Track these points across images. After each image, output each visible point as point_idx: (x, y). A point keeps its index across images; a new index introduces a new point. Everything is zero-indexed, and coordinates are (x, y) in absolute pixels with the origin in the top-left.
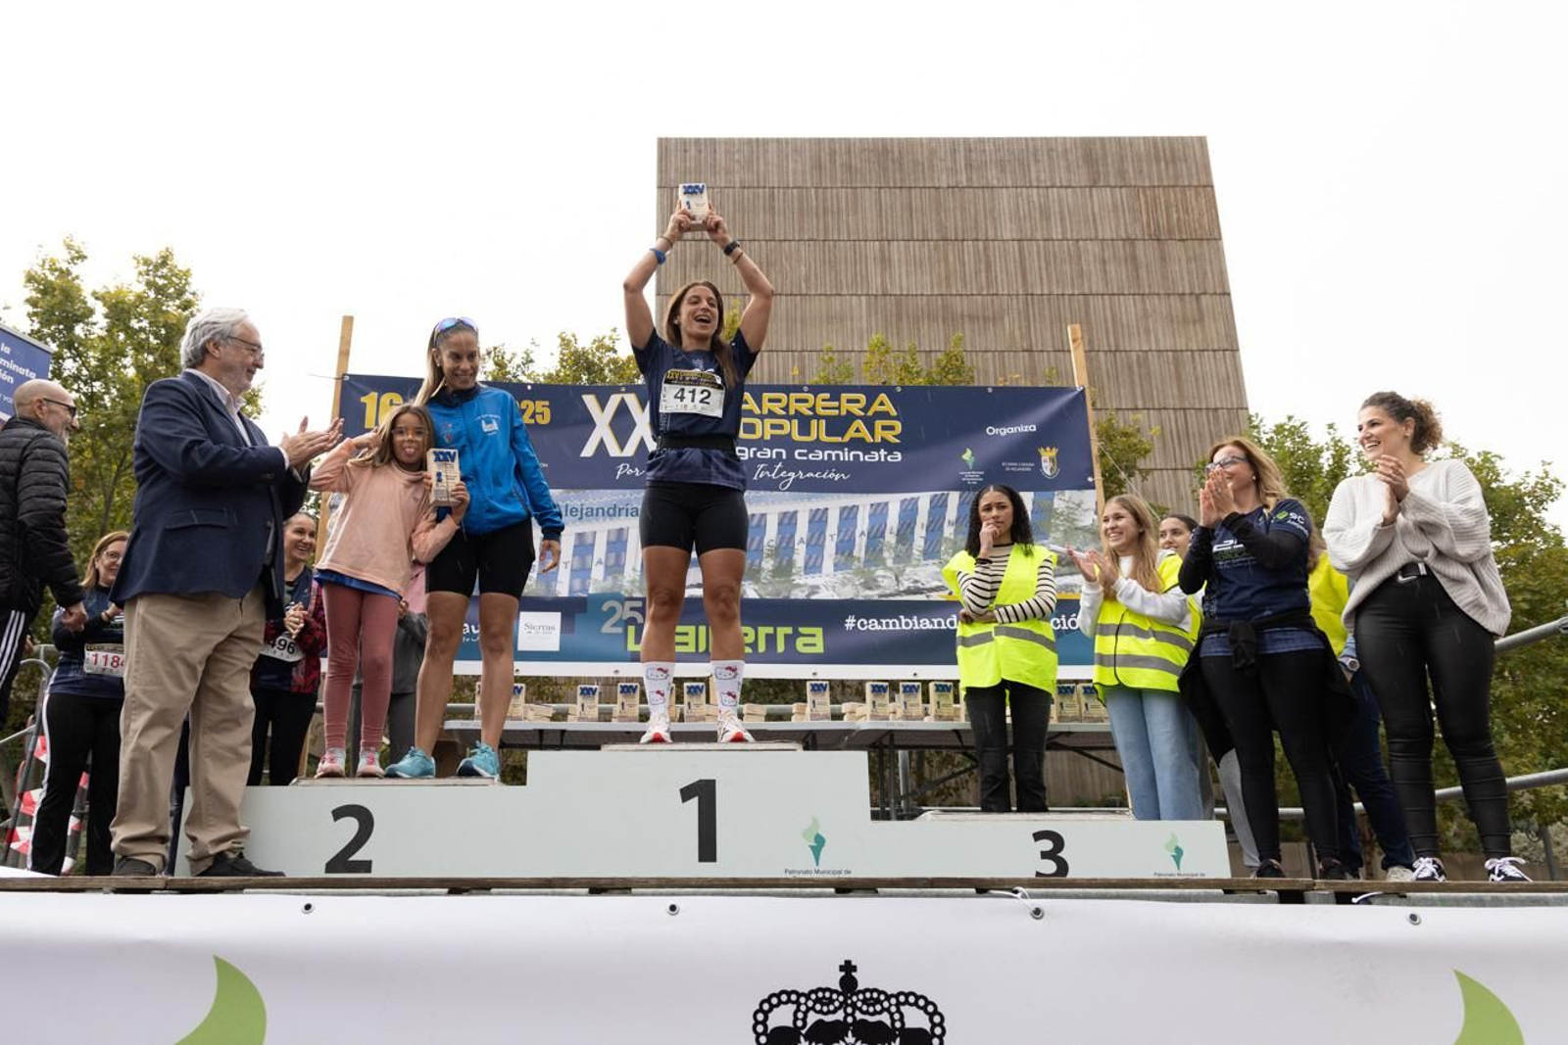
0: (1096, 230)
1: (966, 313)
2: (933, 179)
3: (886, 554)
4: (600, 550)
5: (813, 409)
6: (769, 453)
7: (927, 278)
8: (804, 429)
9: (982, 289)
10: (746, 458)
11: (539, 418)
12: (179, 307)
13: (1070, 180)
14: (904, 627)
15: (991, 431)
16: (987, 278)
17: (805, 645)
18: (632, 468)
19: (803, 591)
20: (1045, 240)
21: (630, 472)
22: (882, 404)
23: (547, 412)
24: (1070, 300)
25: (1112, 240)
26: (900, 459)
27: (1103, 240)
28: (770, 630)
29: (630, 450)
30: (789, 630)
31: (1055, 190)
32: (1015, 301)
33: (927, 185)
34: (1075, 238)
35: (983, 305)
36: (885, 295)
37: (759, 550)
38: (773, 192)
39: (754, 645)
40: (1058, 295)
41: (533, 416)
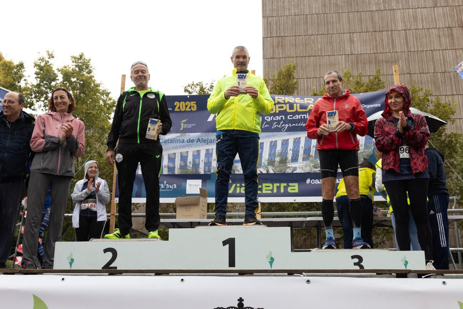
0: (436, 24)
1: (384, 60)
2: (370, 8)
6: (278, 118)
7: (368, 47)
8: (291, 108)
9: (390, 50)
10: (269, 120)
11: (192, 108)
13: (425, 5)
15: (363, 106)
16: (392, 46)
17: (291, 190)
19: (290, 170)
20: (415, 29)
23: (195, 106)
24: (426, 53)
25: (443, 28)
27: (439, 28)
28: (278, 184)
30: (285, 184)
31: (419, 9)
32: (403, 54)
33: (368, 10)
34: (428, 28)
35: (391, 56)
36: (352, 54)
37: (274, 154)
38: (307, 16)
39: (272, 190)
40: (421, 51)
41: (190, 108)
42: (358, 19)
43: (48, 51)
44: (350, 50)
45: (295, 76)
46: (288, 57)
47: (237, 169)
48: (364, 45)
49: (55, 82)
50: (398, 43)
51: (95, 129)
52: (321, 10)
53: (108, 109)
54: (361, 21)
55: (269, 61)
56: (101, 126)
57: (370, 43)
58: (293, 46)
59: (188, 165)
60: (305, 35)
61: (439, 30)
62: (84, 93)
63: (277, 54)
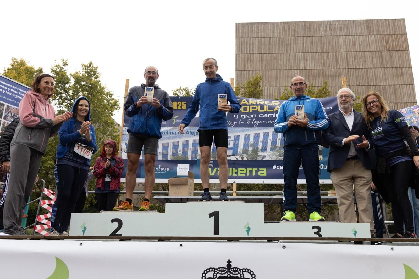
0: (370, 48)
1: (330, 74)
2: (320, 33)
6: (251, 116)
7: (318, 64)
8: (262, 108)
9: (335, 67)
10: (244, 118)
11: (183, 107)
12: (94, 78)
13: (362, 33)
16: (336, 63)
17: (261, 173)
19: (260, 158)
20: (354, 52)
23: (185, 105)
24: (362, 70)
25: (375, 51)
27: (372, 51)
28: (251, 169)
30: (256, 169)
31: (357, 36)
32: (345, 71)
33: (318, 35)
34: (363, 51)
35: (335, 72)
36: (305, 69)
37: (248, 144)
38: (271, 39)
39: (246, 174)
40: (358, 68)
41: (181, 107)
42: (310, 41)
43: (63, 59)
44: (304, 65)
45: (260, 85)
46: (255, 70)
48: (314, 62)
49: (68, 85)
50: (341, 62)
51: (100, 123)
52: (281, 34)
53: (111, 107)
54: (313, 43)
56: (105, 121)
57: (319, 61)
58: (259, 61)
59: (179, 152)
60: (269, 53)
61: (372, 53)
62: (92, 94)
63: (247, 68)
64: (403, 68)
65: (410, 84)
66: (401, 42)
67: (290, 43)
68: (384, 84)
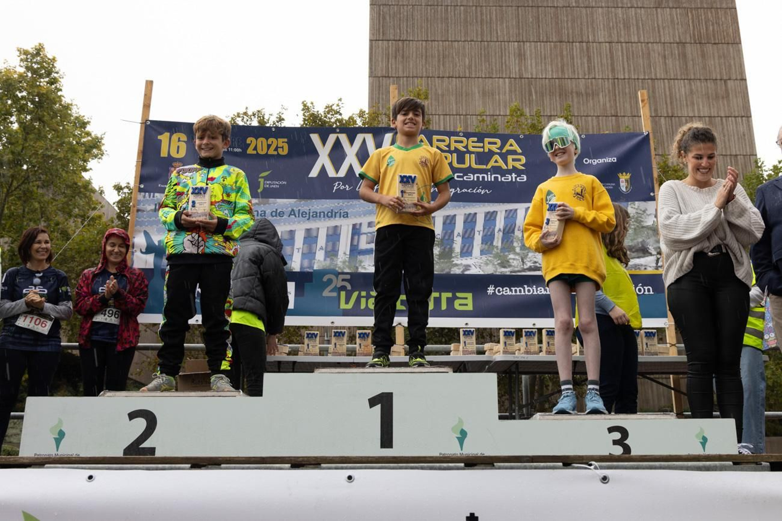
0: (660, 36)
1: (574, 90)
3: (515, 244)
4: (322, 241)
5: (466, 147)
7: (549, 67)
8: (461, 160)
9: (585, 75)
11: (280, 150)
12: (48, 83)
14: (527, 293)
15: (586, 161)
16: (588, 67)
17: (460, 305)
18: (344, 185)
19: (459, 269)
20: (626, 43)
21: (342, 187)
22: (511, 145)
23: (286, 146)
24: (642, 83)
25: (671, 43)
26: (525, 180)
27: (664, 43)
28: (437, 295)
29: (342, 173)
30: (450, 295)
31: (633, 9)
32: (606, 82)
33: (549, 5)
34: (646, 41)
35: (586, 85)
36: (521, 78)
38: (447, 9)
40: (634, 79)
41: (276, 149)
44: (519, 70)
46: (413, 77)
47: (363, 264)
48: (541, 63)
50: (598, 64)
54: (539, 23)
55: (379, 81)
57: (551, 61)
58: (422, 58)
60: (442, 41)
61: (664, 47)
63: (393, 71)
64: (729, 81)
65: (743, 115)
66: (725, 26)
67: (489, 21)
68: (690, 115)
